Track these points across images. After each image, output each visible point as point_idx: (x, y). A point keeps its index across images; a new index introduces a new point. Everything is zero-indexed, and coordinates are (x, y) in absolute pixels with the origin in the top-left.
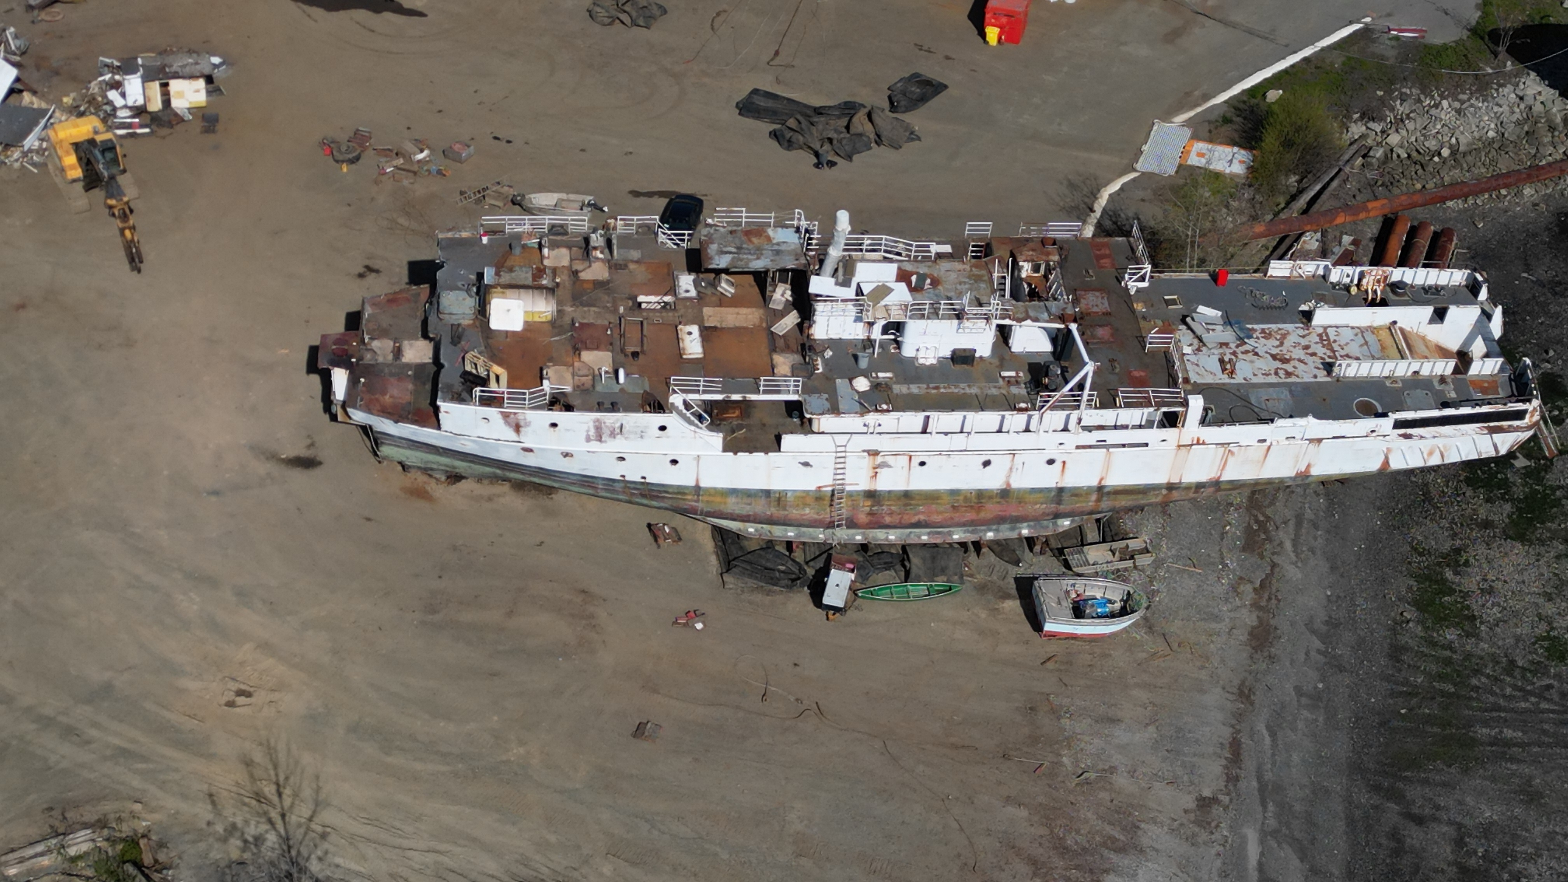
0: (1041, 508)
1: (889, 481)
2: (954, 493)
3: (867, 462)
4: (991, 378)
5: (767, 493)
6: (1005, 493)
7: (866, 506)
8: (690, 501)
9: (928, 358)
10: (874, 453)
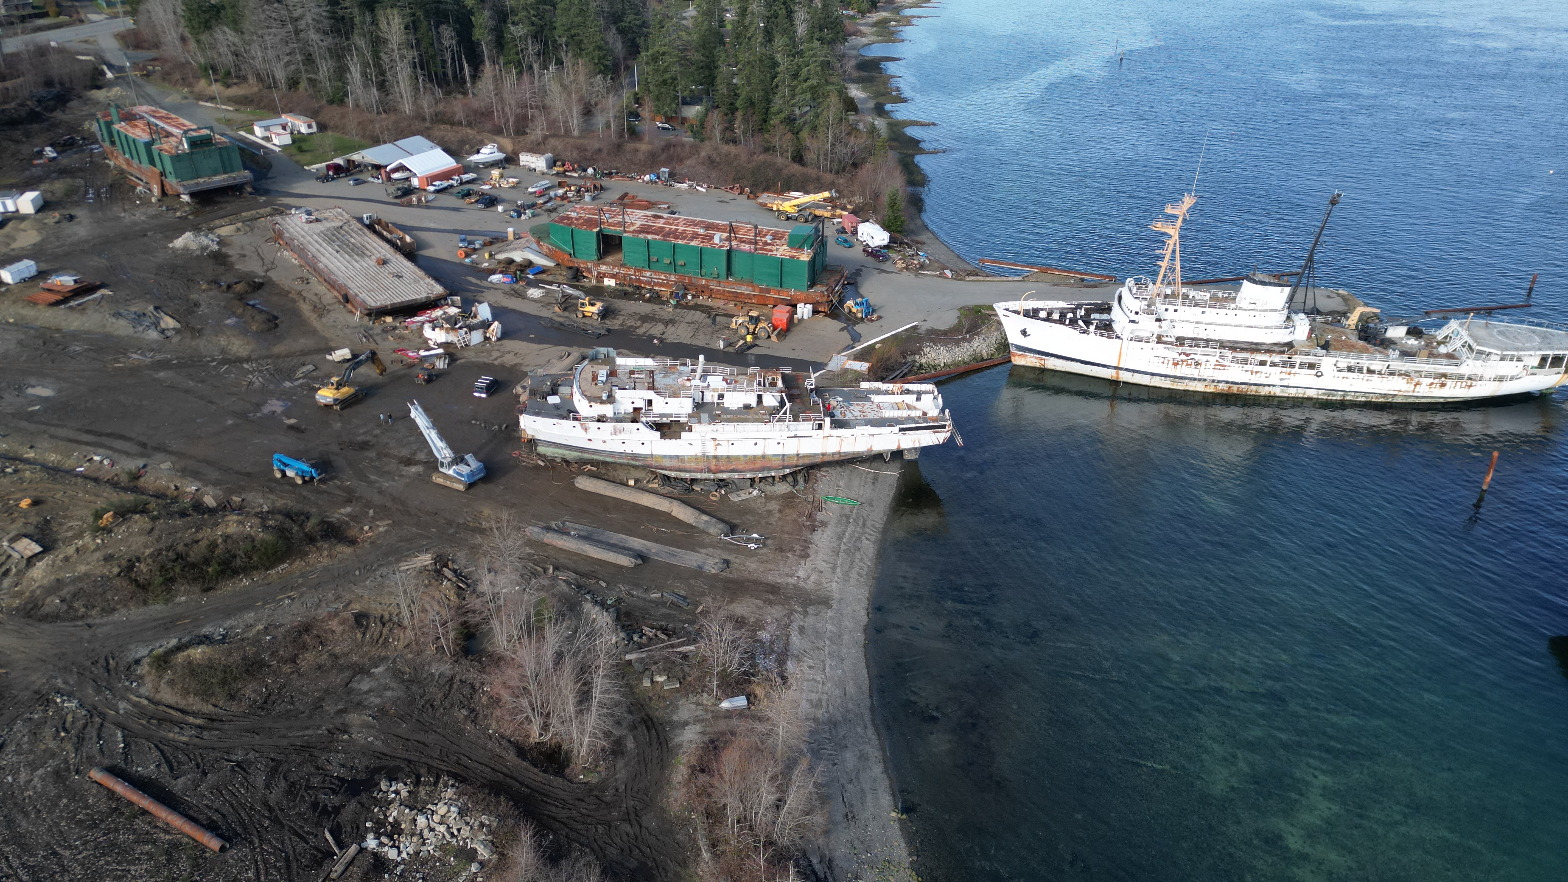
0: (776, 463)
1: (722, 451)
2: (745, 456)
3: (712, 442)
4: (756, 414)
5: (677, 456)
6: (764, 456)
7: (714, 462)
8: (649, 462)
9: (734, 407)
10: (714, 439)
